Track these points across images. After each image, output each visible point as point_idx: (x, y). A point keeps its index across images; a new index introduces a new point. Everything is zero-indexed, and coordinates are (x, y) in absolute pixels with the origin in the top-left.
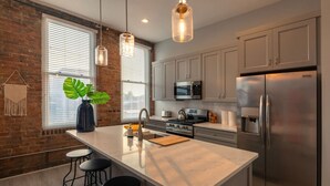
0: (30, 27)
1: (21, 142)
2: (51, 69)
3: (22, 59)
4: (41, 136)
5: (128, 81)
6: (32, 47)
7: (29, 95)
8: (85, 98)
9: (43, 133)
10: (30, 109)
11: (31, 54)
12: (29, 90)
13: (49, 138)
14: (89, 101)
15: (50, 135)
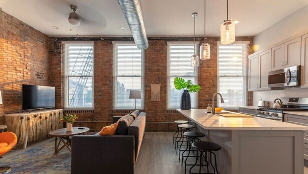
0: (161, 52)
1: (157, 115)
2: (171, 74)
3: (158, 70)
4: (166, 113)
5: (225, 76)
6: (163, 63)
7: (161, 89)
8: (186, 89)
9: (167, 112)
10: (161, 97)
11: (162, 66)
12: (161, 87)
13: (170, 114)
14: (187, 91)
15: (170, 113)
